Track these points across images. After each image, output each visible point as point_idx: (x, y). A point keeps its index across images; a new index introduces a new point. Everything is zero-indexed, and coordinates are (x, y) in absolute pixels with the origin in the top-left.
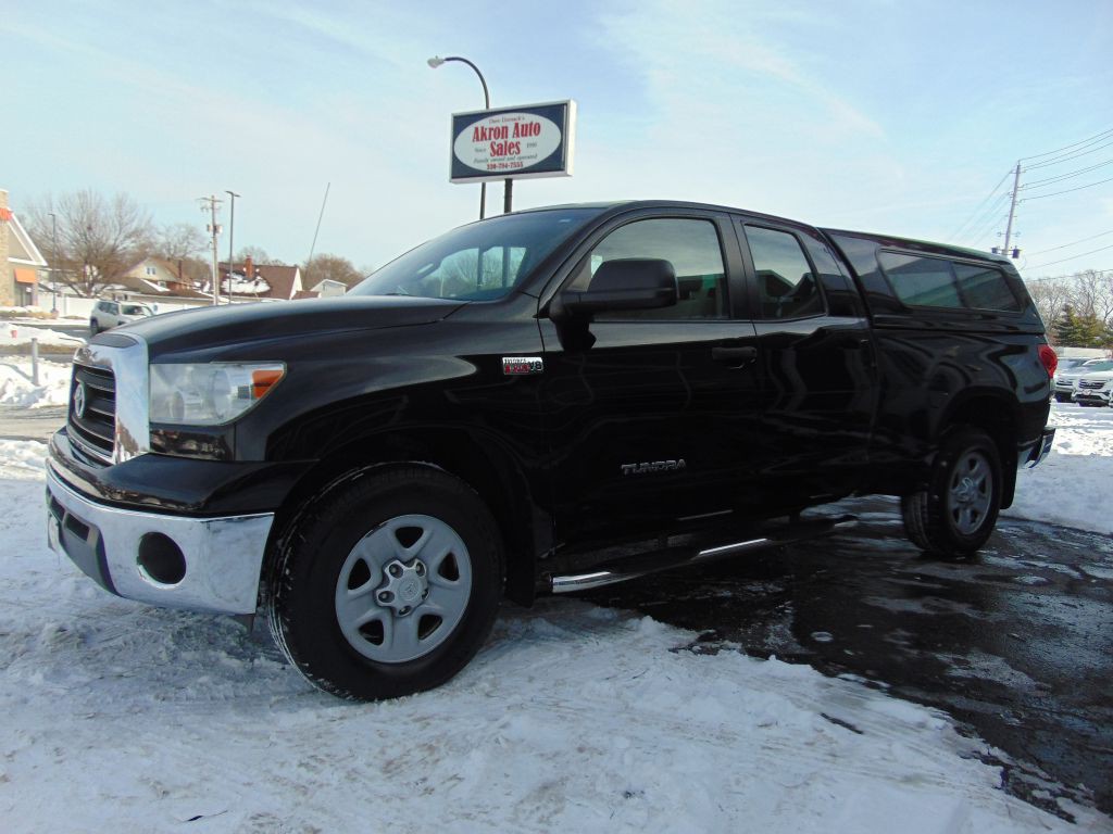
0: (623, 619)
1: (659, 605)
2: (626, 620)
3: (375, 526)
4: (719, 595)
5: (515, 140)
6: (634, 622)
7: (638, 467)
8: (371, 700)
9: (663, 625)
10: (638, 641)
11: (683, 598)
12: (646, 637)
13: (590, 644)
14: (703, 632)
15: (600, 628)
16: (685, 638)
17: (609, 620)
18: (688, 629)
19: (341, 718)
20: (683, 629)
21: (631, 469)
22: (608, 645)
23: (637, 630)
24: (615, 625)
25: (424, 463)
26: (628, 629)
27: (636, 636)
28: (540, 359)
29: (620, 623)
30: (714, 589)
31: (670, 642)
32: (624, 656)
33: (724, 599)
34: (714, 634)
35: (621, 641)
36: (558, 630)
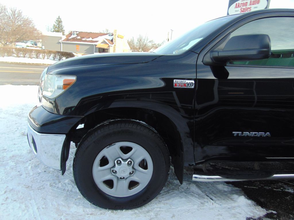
0: (232, 193)
1: (253, 188)
2: (233, 194)
3: (110, 145)
4: (286, 190)
5: (249, 7)
6: (235, 196)
7: (242, 133)
8: (106, 208)
9: (249, 202)
10: (234, 208)
11: (267, 188)
12: (239, 206)
13: (209, 203)
14: (270, 211)
15: (218, 195)
16: (258, 213)
17: (225, 192)
18: (262, 207)
19: (91, 214)
20: (260, 207)
21: (238, 134)
22: (217, 206)
23: (235, 201)
24: (226, 195)
25: (138, 121)
26: (231, 199)
27: (234, 204)
28: (193, 82)
29: (229, 195)
30: (285, 186)
31: (249, 213)
32: (221, 215)
33: (289, 193)
34: (275, 214)
35: (225, 205)
36: (200, 192)
